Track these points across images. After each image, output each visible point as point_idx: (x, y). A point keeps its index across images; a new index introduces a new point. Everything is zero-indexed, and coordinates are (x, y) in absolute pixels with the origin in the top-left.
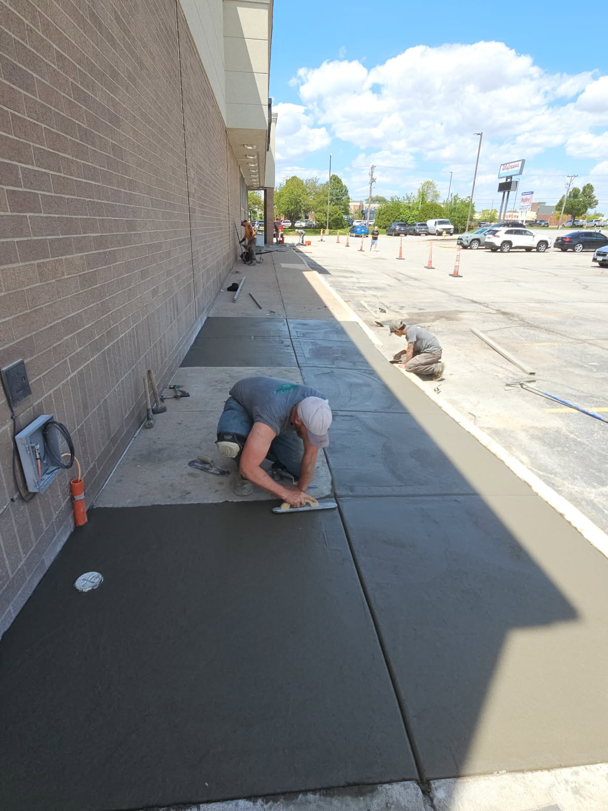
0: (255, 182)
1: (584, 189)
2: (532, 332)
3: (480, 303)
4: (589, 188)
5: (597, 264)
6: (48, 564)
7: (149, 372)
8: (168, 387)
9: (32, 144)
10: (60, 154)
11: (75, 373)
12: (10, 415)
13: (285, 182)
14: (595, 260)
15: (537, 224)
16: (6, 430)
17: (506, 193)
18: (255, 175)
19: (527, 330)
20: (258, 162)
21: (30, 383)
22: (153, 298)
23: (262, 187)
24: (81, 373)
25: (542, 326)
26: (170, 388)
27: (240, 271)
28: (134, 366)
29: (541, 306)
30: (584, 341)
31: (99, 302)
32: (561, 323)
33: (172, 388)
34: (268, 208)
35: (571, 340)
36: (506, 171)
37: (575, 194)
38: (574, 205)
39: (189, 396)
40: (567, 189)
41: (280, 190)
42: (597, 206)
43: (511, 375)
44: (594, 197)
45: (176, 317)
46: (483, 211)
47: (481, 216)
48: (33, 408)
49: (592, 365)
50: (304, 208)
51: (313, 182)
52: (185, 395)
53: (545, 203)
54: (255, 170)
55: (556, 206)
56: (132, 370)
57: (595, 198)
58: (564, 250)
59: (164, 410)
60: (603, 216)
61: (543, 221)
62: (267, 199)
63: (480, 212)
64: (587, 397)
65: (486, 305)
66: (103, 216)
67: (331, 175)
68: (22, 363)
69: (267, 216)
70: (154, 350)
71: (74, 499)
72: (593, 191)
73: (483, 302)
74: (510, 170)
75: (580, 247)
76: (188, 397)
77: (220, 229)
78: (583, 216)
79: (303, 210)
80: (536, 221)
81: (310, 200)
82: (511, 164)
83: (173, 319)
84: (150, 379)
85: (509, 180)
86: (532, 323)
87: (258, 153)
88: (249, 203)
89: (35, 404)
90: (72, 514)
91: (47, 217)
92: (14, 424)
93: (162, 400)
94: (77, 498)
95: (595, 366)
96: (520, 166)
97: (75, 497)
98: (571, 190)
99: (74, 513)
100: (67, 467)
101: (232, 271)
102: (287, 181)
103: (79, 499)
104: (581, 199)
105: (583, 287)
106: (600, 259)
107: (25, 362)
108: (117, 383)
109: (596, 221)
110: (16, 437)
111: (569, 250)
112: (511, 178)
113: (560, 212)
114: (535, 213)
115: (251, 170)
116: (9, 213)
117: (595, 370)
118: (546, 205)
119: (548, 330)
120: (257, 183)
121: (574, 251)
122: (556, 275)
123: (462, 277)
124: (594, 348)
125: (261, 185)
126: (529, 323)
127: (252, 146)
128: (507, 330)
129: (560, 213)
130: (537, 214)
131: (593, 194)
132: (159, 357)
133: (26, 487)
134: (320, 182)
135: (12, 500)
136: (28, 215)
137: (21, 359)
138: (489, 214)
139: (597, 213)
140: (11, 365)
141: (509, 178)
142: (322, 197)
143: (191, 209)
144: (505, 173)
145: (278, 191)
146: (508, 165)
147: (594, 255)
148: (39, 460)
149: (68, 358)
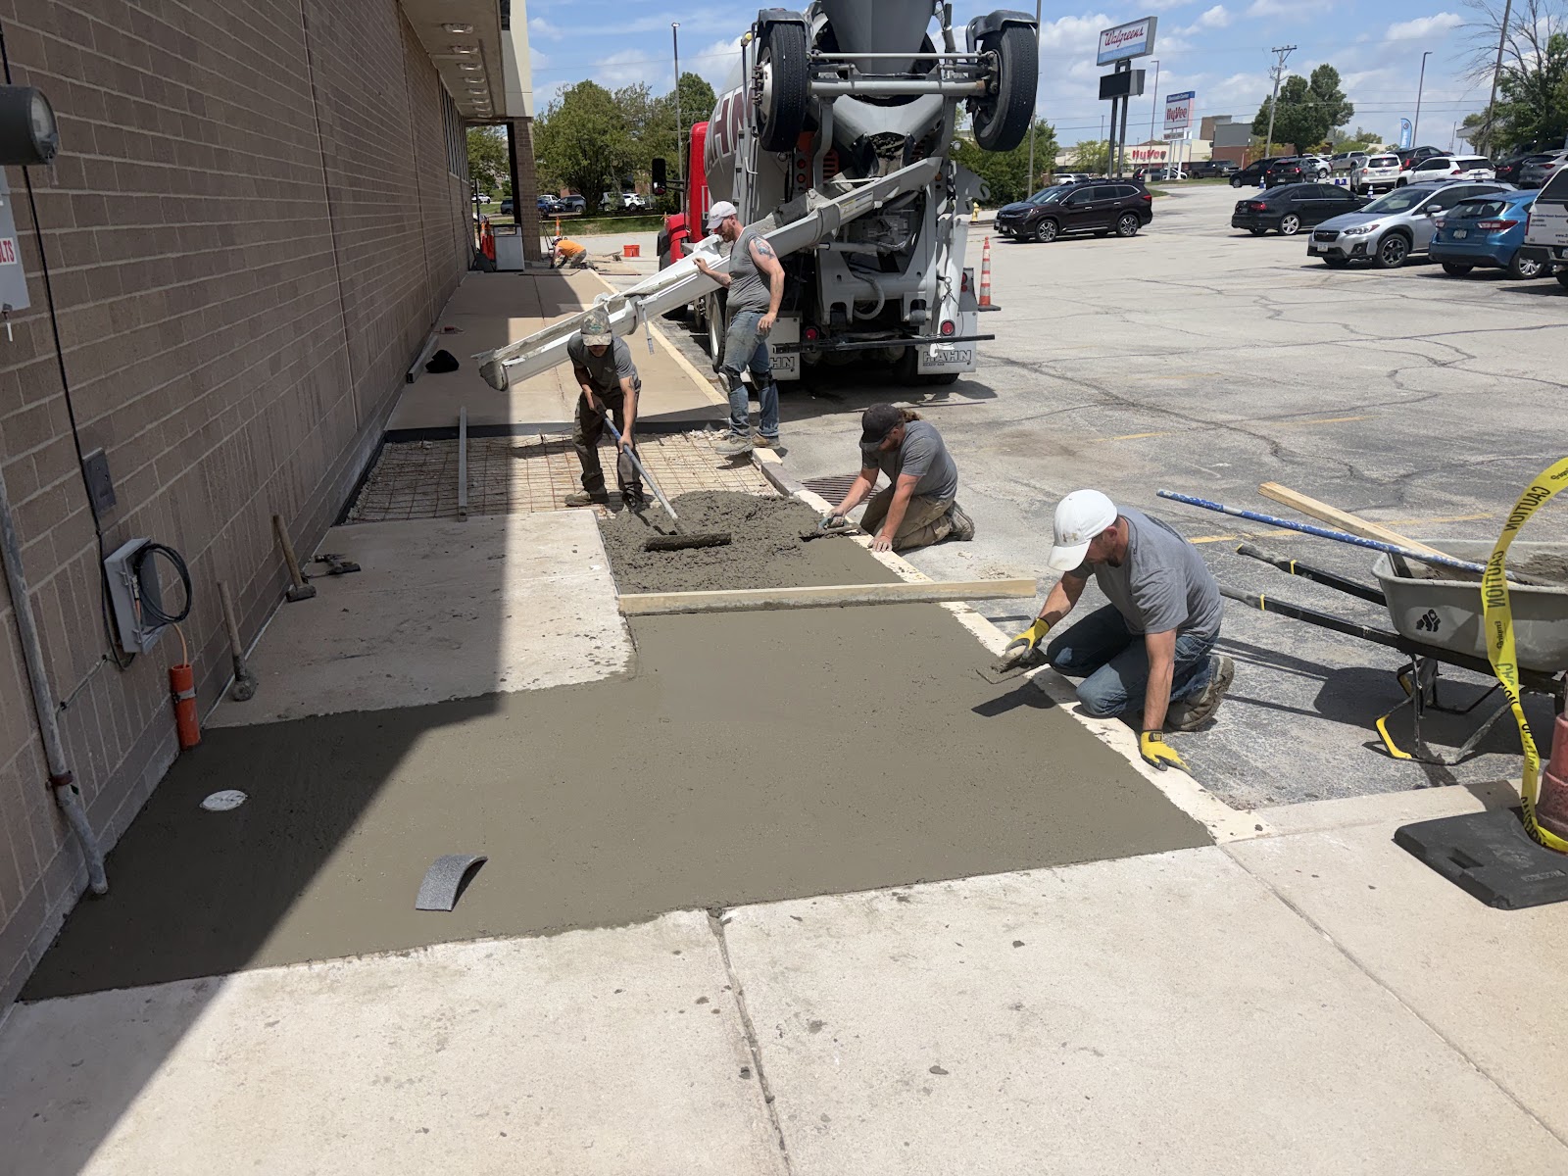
0: (479, 107)
1: (1315, 75)
2: (1117, 414)
3: (1023, 365)
4: (1326, 76)
5: (1320, 261)
6: (151, 785)
7: (275, 519)
8: (314, 559)
9: (92, 121)
10: (125, 128)
11: (164, 489)
12: (94, 529)
13: (562, 100)
14: (1312, 252)
15: (1211, 170)
16: (92, 549)
17: (1120, 101)
18: (479, 90)
19: (1110, 413)
20: (484, 60)
21: (114, 486)
22: (272, 374)
23: (501, 118)
24: (172, 490)
25: (1144, 401)
26: (317, 561)
27: (454, 326)
28: (250, 501)
29: (1162, 361)
30: (1218, 425)
31: (188, 374)
32: (1187, 393)
33: (322, 560)
34: (520, 168)
35: (1194, 425)
36: (1113, 47)
37: (1294, 91)
38: (1296, 120)
39: (359, 570)
40: (1274, 82)
41: (549, 121)
42: (1351, 119)
43: (1041, 497)
44: (1344, 96)
45: (317, 421)
46: (1082, 147)
47: (1075, 159)
48: (119, 527)
49: (1215, 469)
50: (615, 163)
51: (637, 96)
52: (351, 568)
53: (1230, 117)
54: (478, 79)
55: (1253, 124)
56: (246, 508)
57: (1345, 100)
58: (1258, 233)
59: (312, 594)
60: (1379, 141)
61: (1226, 162)
62: (517, 146)
63: (1073, 149)
64: (1178, 522)
65: (1036, 366)
66: (184, 221)
67: (680, 76)
68: (102, 454)
69: (521, 189)
70: (280, 477)
71: (178, 697)
72: (1336, 84)
73: (1031, 361)
74: (1124, 44)
75: (1291, 223)
76: (357, 573)
77: (402, 229)
78: (1323, 143)
79: (614, 167)
80: (1208, 164)
81: (632, 143)
82: (1124, 31)
83: (311, 422)
84: (277, 532)
85: (1123, 69)
86: (1125, 397)
87: (480, 41)
88: (472, 156)
89: (121, 522)
90: (174, 726)
91: (115, 231)
92: (101, 541)
93: (305, 580)
94: (184, 695)
95: (1220, 469)
96: (1145, 32)
97: (179, 694)
98: (1284, 83)
99: (178, 725)
100: (179, 619)
101: (437, 329)
102: (567, 95)
103: (186, 698)
104: (1311, 105)
105: (1271, 314)
106: (1323, 247)
107: (106, 453)
108: (225, 524)
109: (1352, 155)
110: (106, 561)
111: (1269, 231)
112: (1128, 64)
113: (1264, 138)
114: (1208, 142)
115: (467, 80)
116: (75, 230)
117: (1219, 476)
118: (1234, 120)
119: (1154, 409)
120: (485, 108)
121: (1280, 233)
122: (1220, 292)
123: (999, 309)
124: (1236, 436)
125: (499, 112)
126: (1117, 398)
127: (462, 26)
128: (1065, 414)
129: (1265, 142)
130: (1211, 145)
131: (1338, 88)
132: (291, 499)
133: (120, 646)
134: (652, 97)
135: (104, 657)
136: (95, 229)
137: (100, 449)
138: (1094, 154)
139: (1364, 133)
140: (91, 454)
141: (1123, 65)
142: (662, 132)
143: (331, 192)
144: (1112, 52)
145: (546, 122)
146: (1117, 33)
147: (1310, 239)
148: (138, 602)
149: (154, 460)
